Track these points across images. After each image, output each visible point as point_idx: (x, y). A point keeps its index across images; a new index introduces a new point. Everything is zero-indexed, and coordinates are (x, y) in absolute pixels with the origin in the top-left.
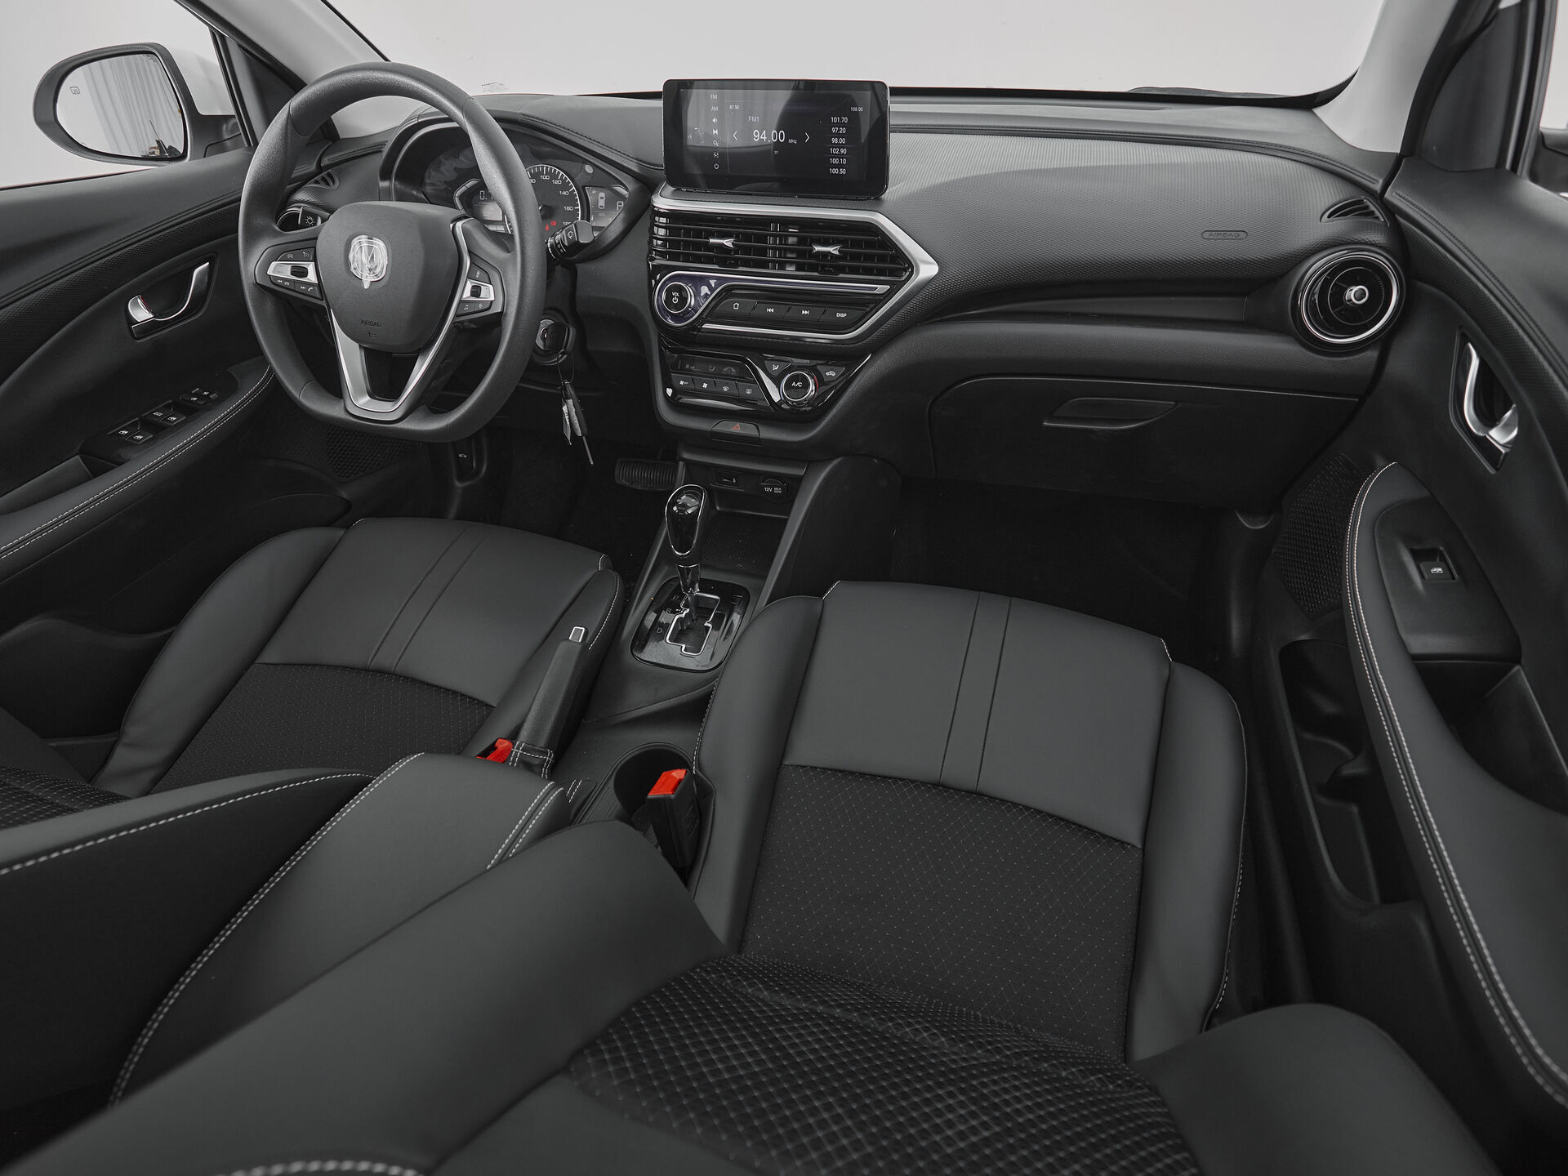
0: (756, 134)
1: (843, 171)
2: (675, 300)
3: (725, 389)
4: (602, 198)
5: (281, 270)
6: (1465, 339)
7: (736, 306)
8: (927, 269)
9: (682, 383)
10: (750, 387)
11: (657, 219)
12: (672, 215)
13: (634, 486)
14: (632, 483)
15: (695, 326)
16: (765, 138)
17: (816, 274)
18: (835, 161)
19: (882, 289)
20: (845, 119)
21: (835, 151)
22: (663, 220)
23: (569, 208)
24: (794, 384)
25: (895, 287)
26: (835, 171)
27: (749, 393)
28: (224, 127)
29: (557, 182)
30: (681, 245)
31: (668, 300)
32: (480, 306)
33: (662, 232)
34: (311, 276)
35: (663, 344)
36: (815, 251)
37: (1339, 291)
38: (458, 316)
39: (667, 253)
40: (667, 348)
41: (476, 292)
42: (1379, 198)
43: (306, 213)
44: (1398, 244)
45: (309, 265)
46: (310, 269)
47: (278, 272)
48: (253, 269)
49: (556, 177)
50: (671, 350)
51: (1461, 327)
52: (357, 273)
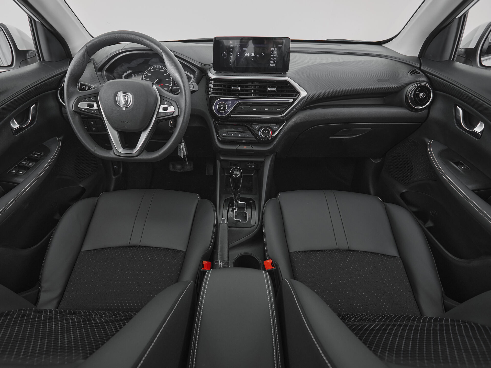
0: (246, 54)
1: (274, 65)
2: (222, 108)
3: (240, 135)
5: (83, 106)
6: (456, 106)
7: (243, 109)
8: (303, 94)
9: (224, 134)
10: (248, 134)
11: (210, 81)
12: (215, 80)
13: (177, 171)
14: (176, 170)
15: (229, 116)
16: (249, 55)
17: (267, 97)
18: (272, 62)
19: (291, 101)
20: (276, 49)
21: (272, 59)
22: (212, 82)
23: (167, 79)
24: (265, 132)
25: (295, 99)
26: (272, 65)
27: (248, 136)
28: (27, 55)
29: (162, 71)
30: (221, 90)
31: (219, 108)
32: (168, 114)
33: (212, 86)
34: (95, 107)
35: (215, 122)
36: (268, 90)
37: (418, 94)
38: (158, 118)
39: (215, 93)
40: (217, 124)
41: (165, 109)
42: (420, 69)
43: (81, 85)
44: (430, 80)
45: (94, 103)
46: (95, 105)
47: (82, 106)
48: (72, 106)
49: (162, 69)
50: (219, 124)
51: (454, 102)
52: (120, 105)
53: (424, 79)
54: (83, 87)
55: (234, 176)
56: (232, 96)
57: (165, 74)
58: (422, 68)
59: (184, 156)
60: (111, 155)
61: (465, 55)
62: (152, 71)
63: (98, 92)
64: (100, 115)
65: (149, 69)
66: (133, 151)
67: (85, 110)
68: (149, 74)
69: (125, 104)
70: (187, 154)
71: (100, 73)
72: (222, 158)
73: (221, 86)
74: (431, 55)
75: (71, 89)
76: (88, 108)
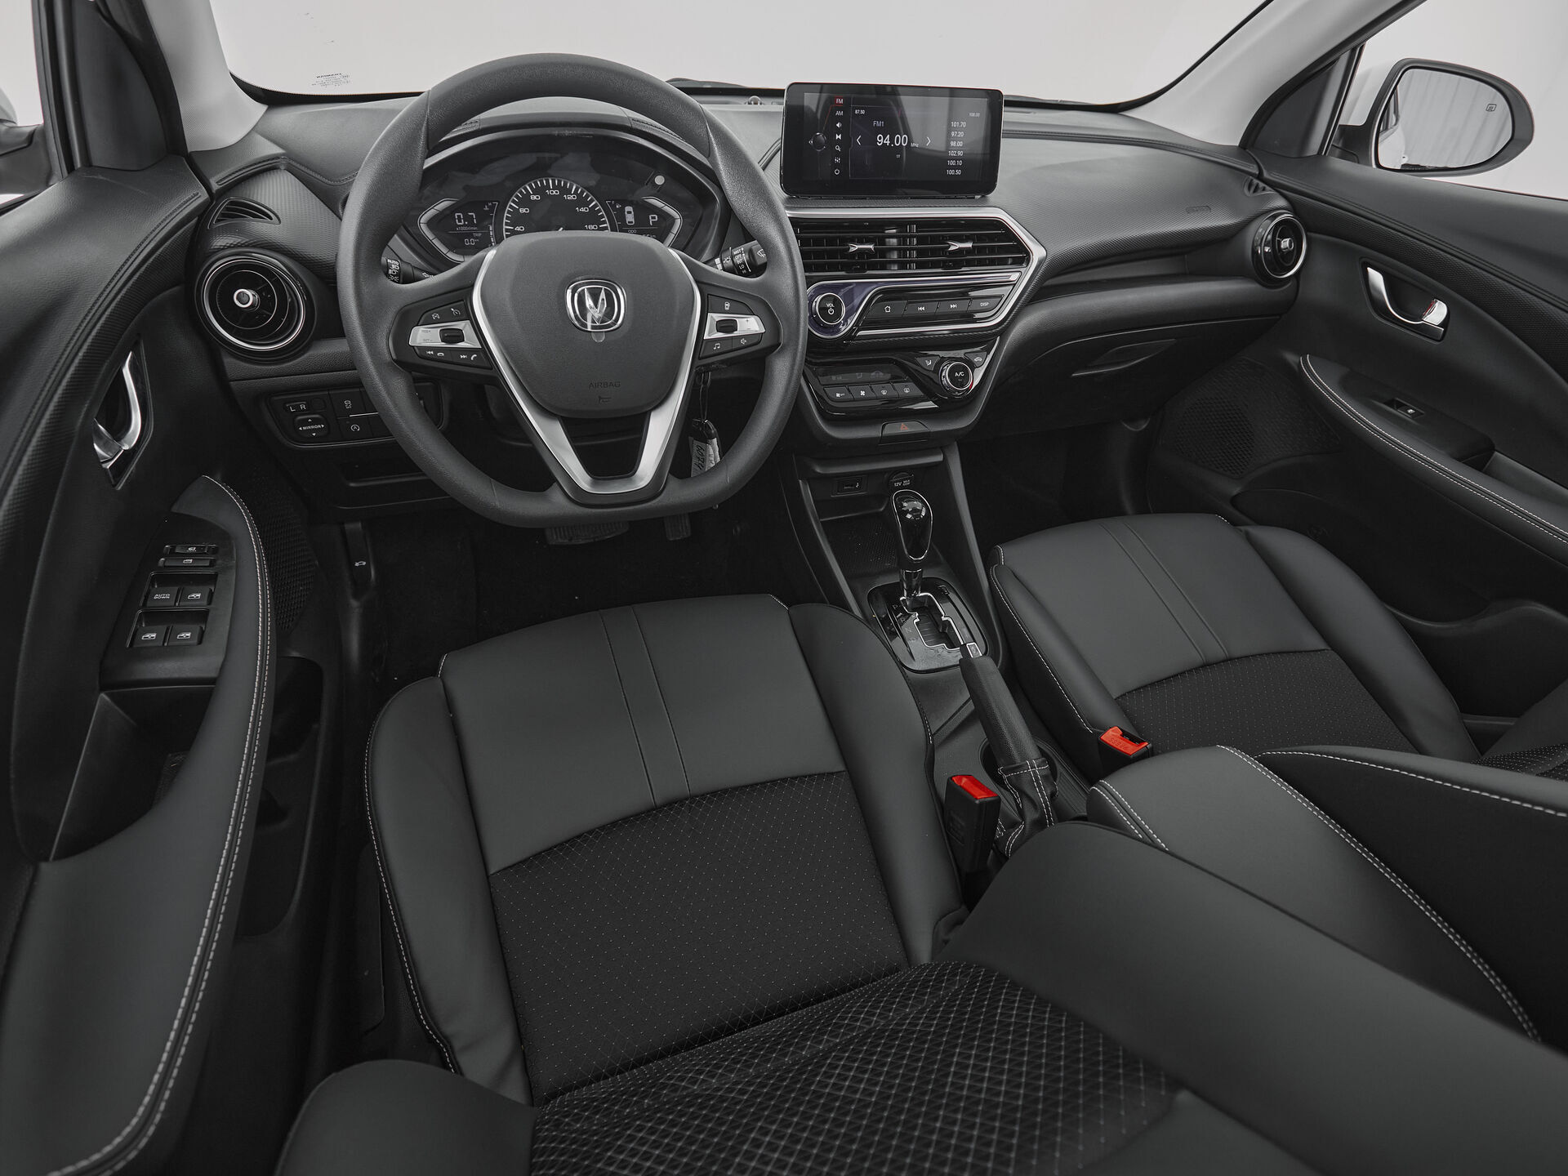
0: (882, 139)
1: (959, 172)
2: (831, 312)
3: (884, 393)
4: (629, 212)
6: (1365, 265)
7: (888, 309)
8: (1038, 253)
9: (838, 395)
10: (906, 386)
15: (850, 336)
16: (888, 142)
17: (940, 270)
18: (952, 163)
19: (1012, 277)
20: (964, 124)
21: (952, 154)
24: (956, 374)
25: (1023, 274)
26: (951, 172)
27: (904, 392)
29: (570, 197)
31: (823, 309)
32: (743, 342)
34: (469, 339)
36: (952, 248)
37: (1279, 243)
38: (700, 359)
41: (727, 326)
42: (1260, 177)
44: (1294, 207)
45: (462, 325)
46: (469, 331)
47: (426, 341)
48: (385, 342)
49: (569, 192)
51: (1362, 258)
53: (1281, 202)
55: (909, 516)
56: (843, 273)
57: (583, 210)
58: (1266, 175)
60: (555, 504)
61: (1341, 141)
62: (534, 198)
63: (467, 284)
64: (492, 369)
66: (629, 483)
67: (435, 353)
68: (523, 211)
69: (602, 320)
73: (818, 242)
74: (1276, 142)
76: (443, 345)
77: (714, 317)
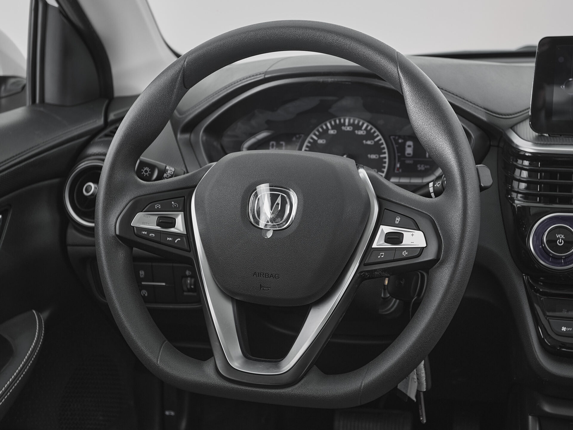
2: (560, 243)
4: (409, 146)
5: (145, 221)
9: (564, 329)
11: (520, 161)
12: (534, 158)
22: (526, 163)
23: (373, 156)
29: (360, 133)
30: (552, 187)
31: (552, 242)
32: (405, 253)
33: (525, 174)
34: (180, 226)
35: (532, 287)
38: (366, 265)
39: (536, 195)
40: (537, 291)
41: (395, 238)
43: (143, 164)
45: (178, 215)
46: (180, 220)
47: (143, 223)
48: (115, 220)
49: (360, 128)
50: (543, 294)
52: (258, 223)
54: (146, 171)
57: (369, 142)
59: (418, 392)
62: (331, 132)
63: (190, 185)
64: (190, 251)
65: (322, 128)
66: (278, 367)
67: (148, 234)
68: (320, 141)
69: (273, 220)
70: (430, 387)
71: (187, 136)
72: (547, 408)
73: (552, 175)
75: (120, 176)
76: (158, 228)
77: (385, 229)
